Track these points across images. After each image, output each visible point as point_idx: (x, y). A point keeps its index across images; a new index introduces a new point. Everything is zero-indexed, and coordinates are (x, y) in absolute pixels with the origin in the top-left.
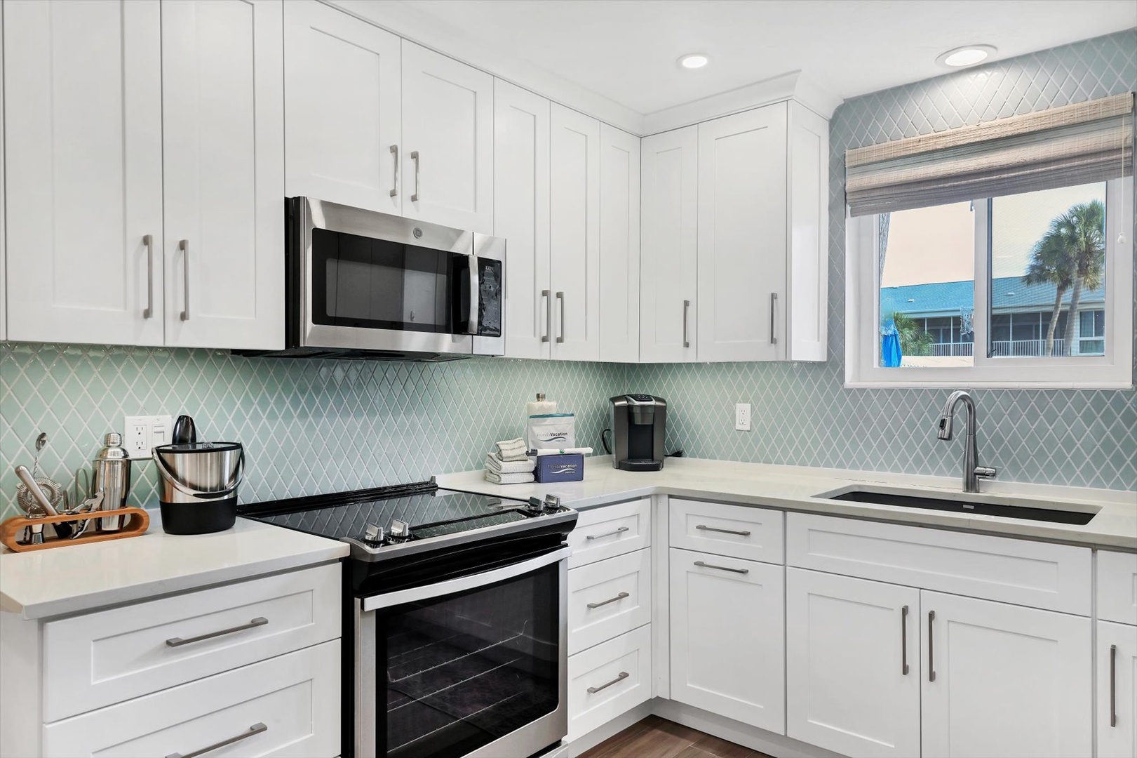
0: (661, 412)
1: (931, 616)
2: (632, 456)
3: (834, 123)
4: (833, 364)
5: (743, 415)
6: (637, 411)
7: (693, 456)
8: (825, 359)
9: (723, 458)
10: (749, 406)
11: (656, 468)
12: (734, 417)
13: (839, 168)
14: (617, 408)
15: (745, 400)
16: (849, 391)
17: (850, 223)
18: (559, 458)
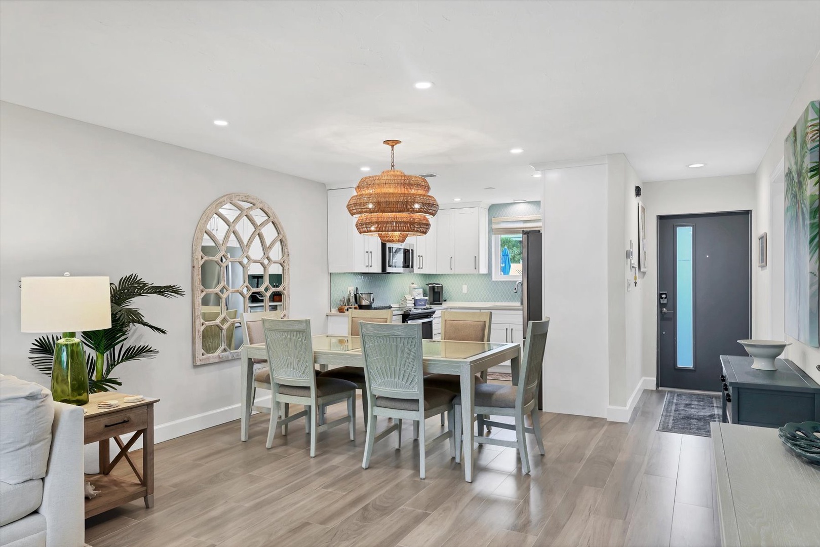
0: (442, 287)
1: (512, 329)
2: (434, 301)
3: (489, 210)
4: (489, 274)
5: (465, 289)
6: (436, 288)
7: (449, 301)
8: (487, 273)
9: (459, 301)
10: (466, 286)
11: (441, 304)
12: (462, 289)
13: (490, 222)
14: (430, 287)
15: (466, 284)
16: (493, 281)
17: (493, 237)
18: (420, 300)
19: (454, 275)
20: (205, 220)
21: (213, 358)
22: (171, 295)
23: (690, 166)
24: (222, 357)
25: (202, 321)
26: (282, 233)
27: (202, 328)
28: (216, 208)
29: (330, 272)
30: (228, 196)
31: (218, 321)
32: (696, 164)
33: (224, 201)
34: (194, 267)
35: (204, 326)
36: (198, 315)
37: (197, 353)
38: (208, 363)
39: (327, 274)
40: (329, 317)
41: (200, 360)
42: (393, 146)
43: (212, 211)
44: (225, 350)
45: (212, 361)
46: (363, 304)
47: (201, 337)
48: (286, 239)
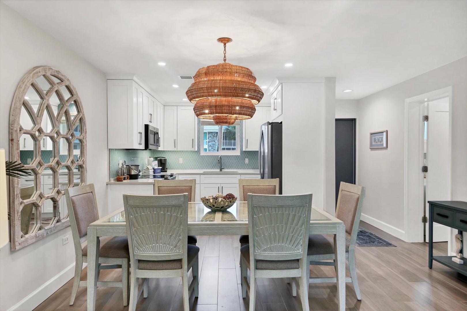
1: (222, 187)
4: (198, 151)
5: (181, 161)
6: (163, 160)
12: (179, 161)
15: (182, 158)
17: (201, 127)
18: (158, 169)
19: (178, 151)
20: (23, 88)
21: (31, 239)
22: (18, 174)
23: (344, 91)
24: (39, 236)
25: (21, 200)
26: (82, 111)
27: (21, 208)
28: (33, 77)
29: (109, 148)
30: (43, 67)
31: (35, 198)
32: (348, 90)
33: (40, 72)
34: (12, 140)
35: (23, 205)
36: (17, 194)
37: (16, 236)
38: (26, 245)
39: (107, 149)
40: (109, 186)
41: (19, 244)
42: (225, 44)
43: (30, 80)
44: (40, 229)
45: (30, 242)
46: (132, 174)
47: (20, 218)
48: (85, 118)
